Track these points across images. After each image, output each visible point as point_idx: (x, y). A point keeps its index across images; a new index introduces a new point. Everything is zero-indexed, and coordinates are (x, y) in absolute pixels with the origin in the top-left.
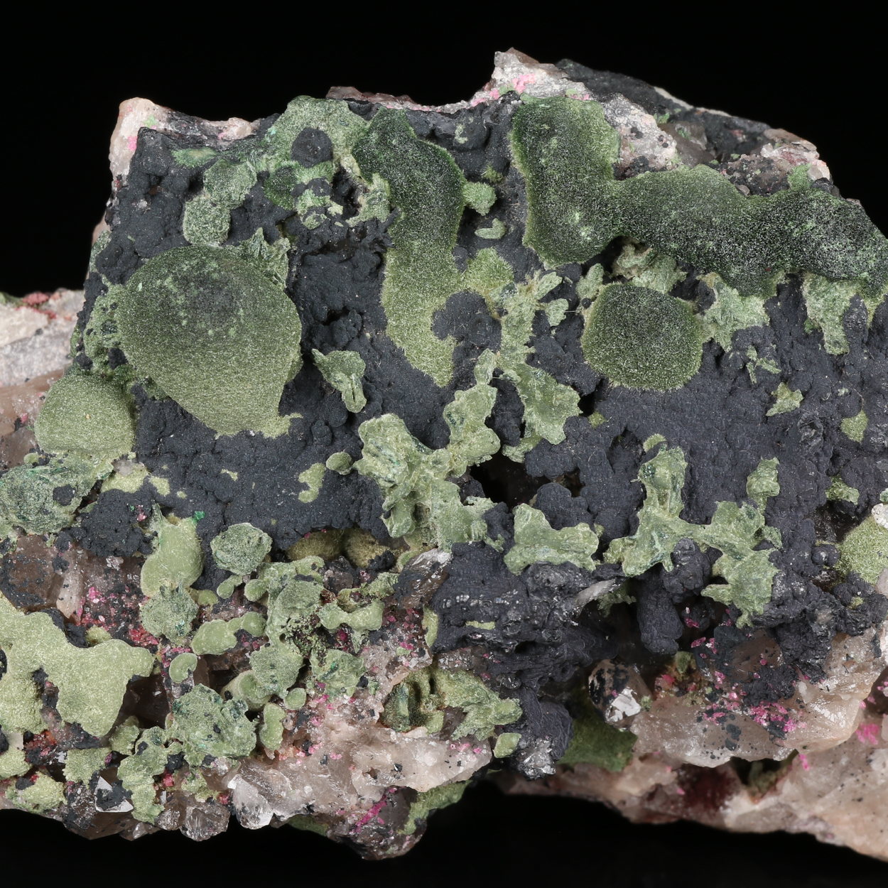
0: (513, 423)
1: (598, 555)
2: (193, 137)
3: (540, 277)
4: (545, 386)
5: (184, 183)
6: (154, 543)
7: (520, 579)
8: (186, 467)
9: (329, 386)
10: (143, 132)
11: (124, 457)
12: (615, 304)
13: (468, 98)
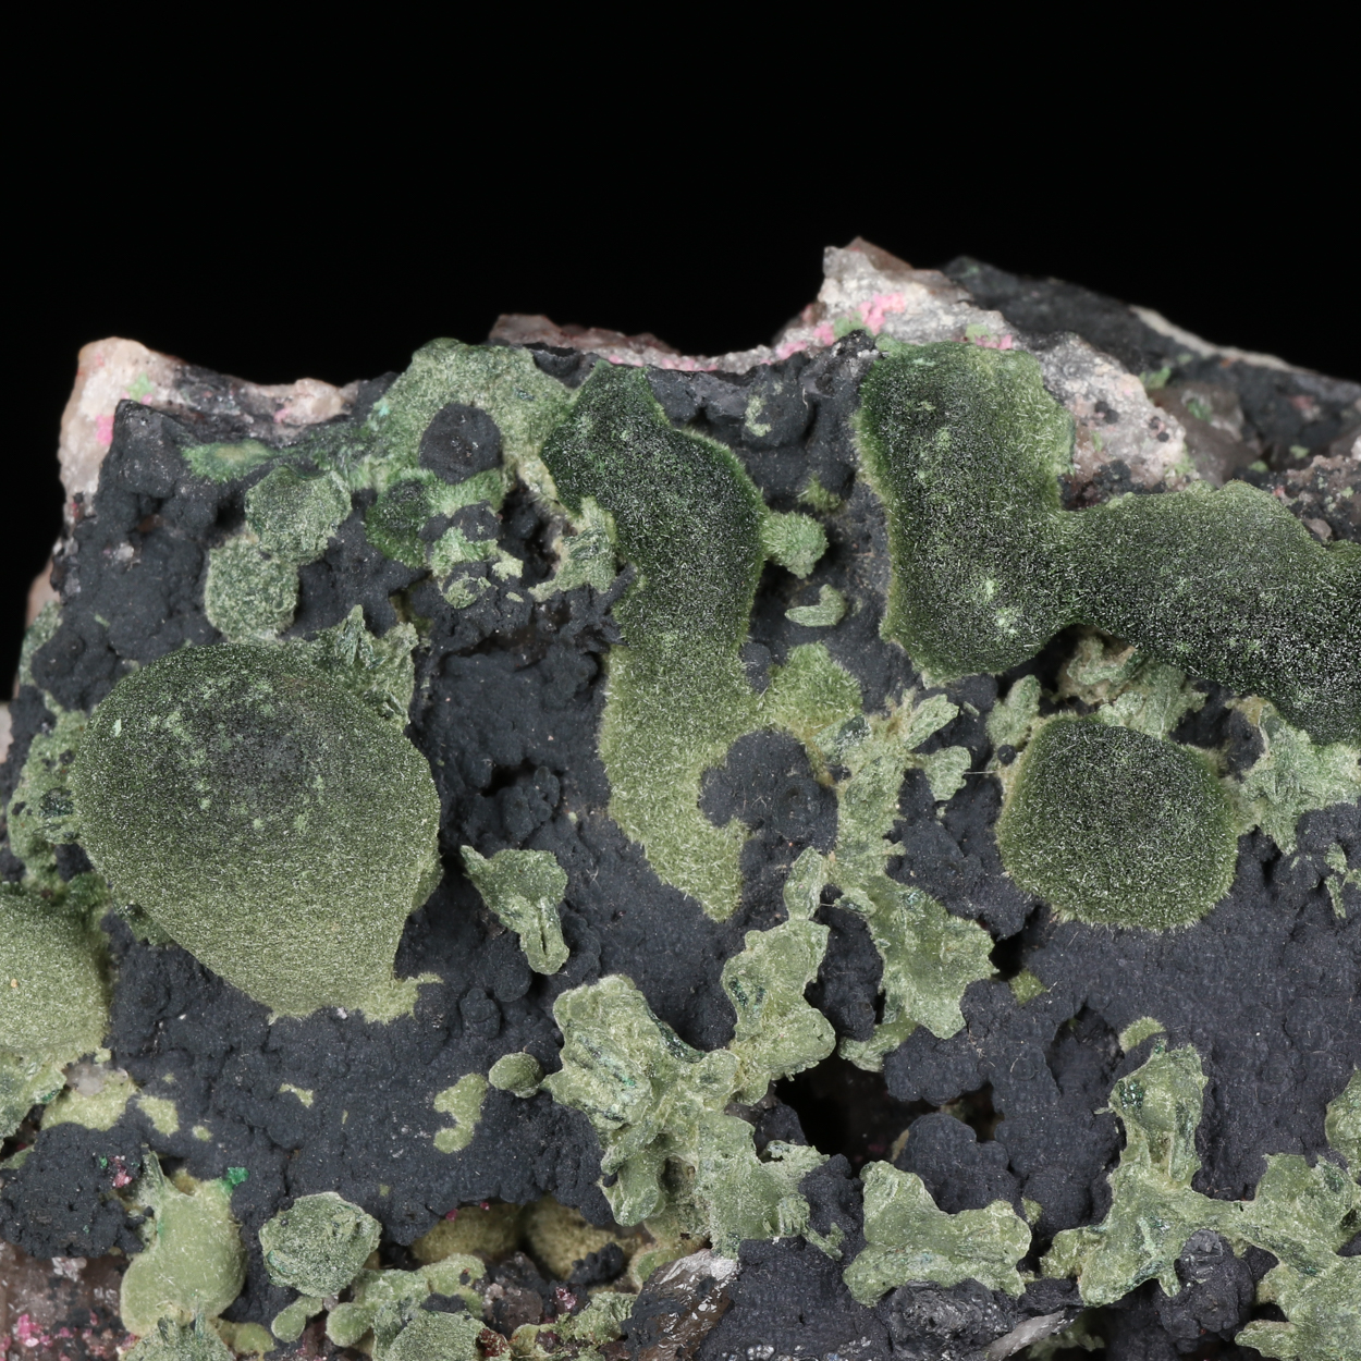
0: (862, 995)
1: (1031, 1262)
2: (226, 419)
3: (915, 703)
4: (924, 923)
5: (206, 513)
6: (147, 1230)
7: (876, 1315)
8: (211, 1079)
9: (495, 918)
10: (127, 411)
11: (88, 1059)
12: (1064, 763)
13: (769, 339)
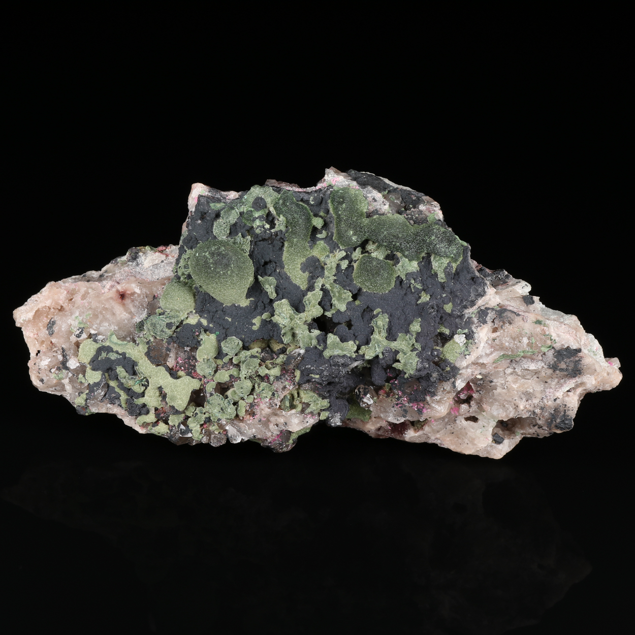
0: (328, 304)
1: (357, 351)
2: (218, 198)
3: (339, 252)
4: (339, 291)
5: (214, 216)
6: (201, 343)
7: (328, 360)
8: (213, 316)
9: (264, 289)
10: (200, 197)
11: (191, 312)
12: (364, 264)
13: (315, 186)
